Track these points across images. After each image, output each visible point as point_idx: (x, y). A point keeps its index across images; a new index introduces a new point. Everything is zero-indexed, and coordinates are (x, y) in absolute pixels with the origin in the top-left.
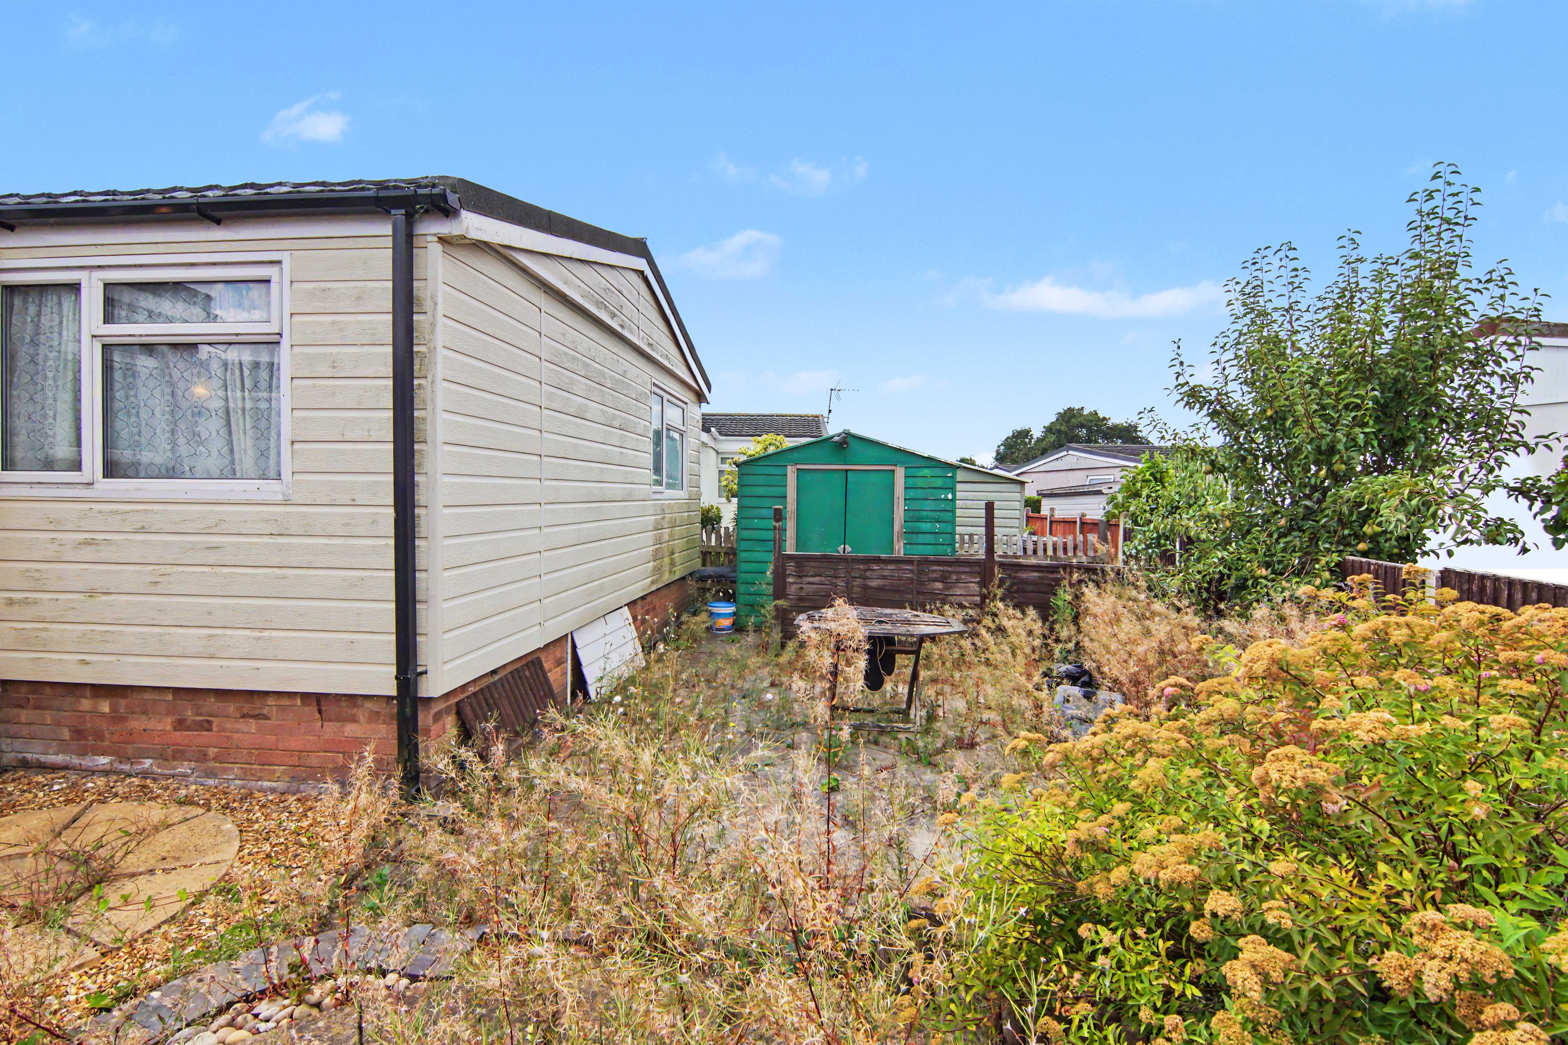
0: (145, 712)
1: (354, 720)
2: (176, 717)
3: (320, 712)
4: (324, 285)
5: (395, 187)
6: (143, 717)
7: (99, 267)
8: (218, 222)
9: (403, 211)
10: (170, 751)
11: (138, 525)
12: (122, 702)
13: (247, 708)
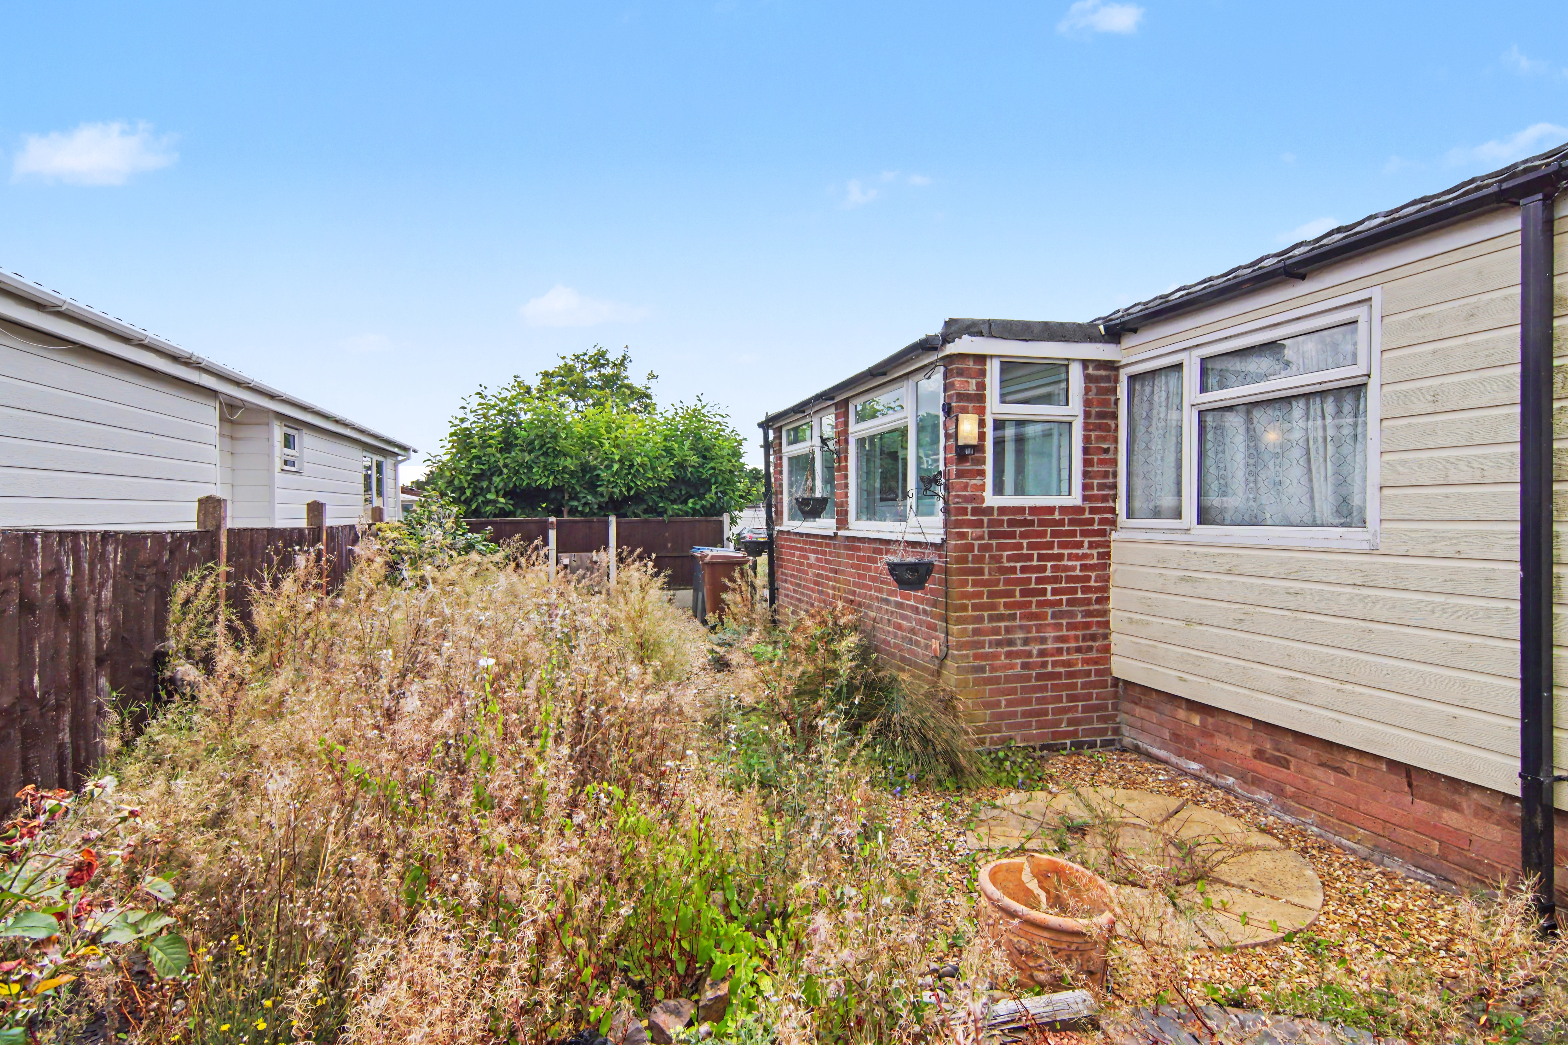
0: (1228, 734)
1: (1456, 808)
2: (1255, 746)
3: (1410, 785)
4: (1421, 312)
5: (1526, 171)
6: (1227, 738)
7: (1197, 346)
8: (1303, 277)
9: (1540, 196)
10: (1249, 775)
11: (1228, 567)
12: (1210, 720)
13: (1325, 757)
